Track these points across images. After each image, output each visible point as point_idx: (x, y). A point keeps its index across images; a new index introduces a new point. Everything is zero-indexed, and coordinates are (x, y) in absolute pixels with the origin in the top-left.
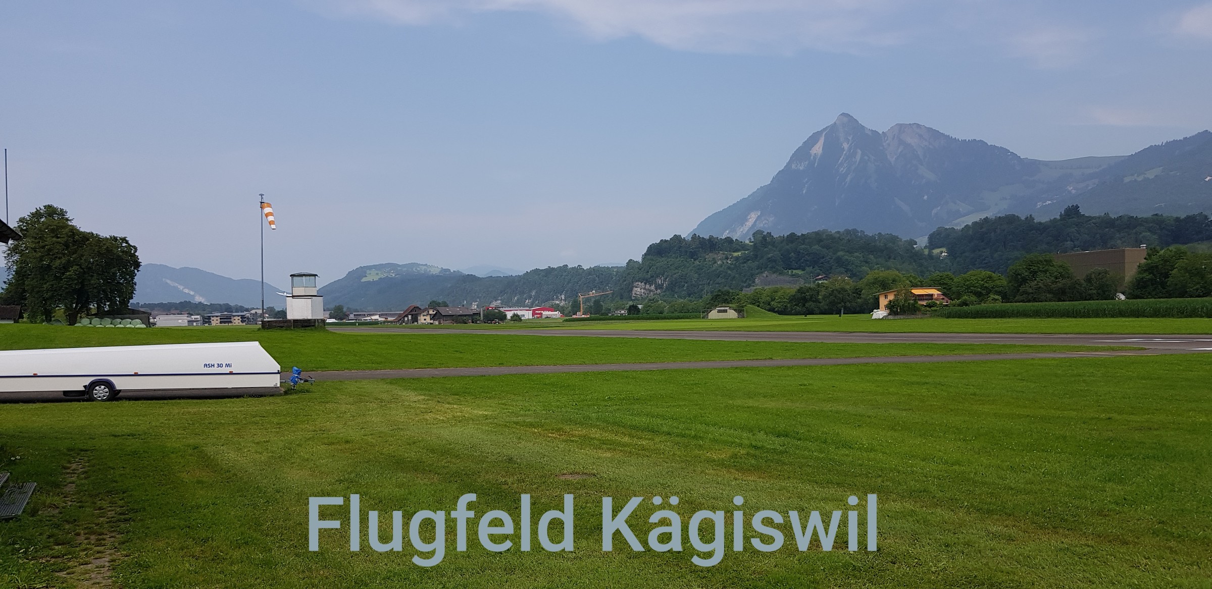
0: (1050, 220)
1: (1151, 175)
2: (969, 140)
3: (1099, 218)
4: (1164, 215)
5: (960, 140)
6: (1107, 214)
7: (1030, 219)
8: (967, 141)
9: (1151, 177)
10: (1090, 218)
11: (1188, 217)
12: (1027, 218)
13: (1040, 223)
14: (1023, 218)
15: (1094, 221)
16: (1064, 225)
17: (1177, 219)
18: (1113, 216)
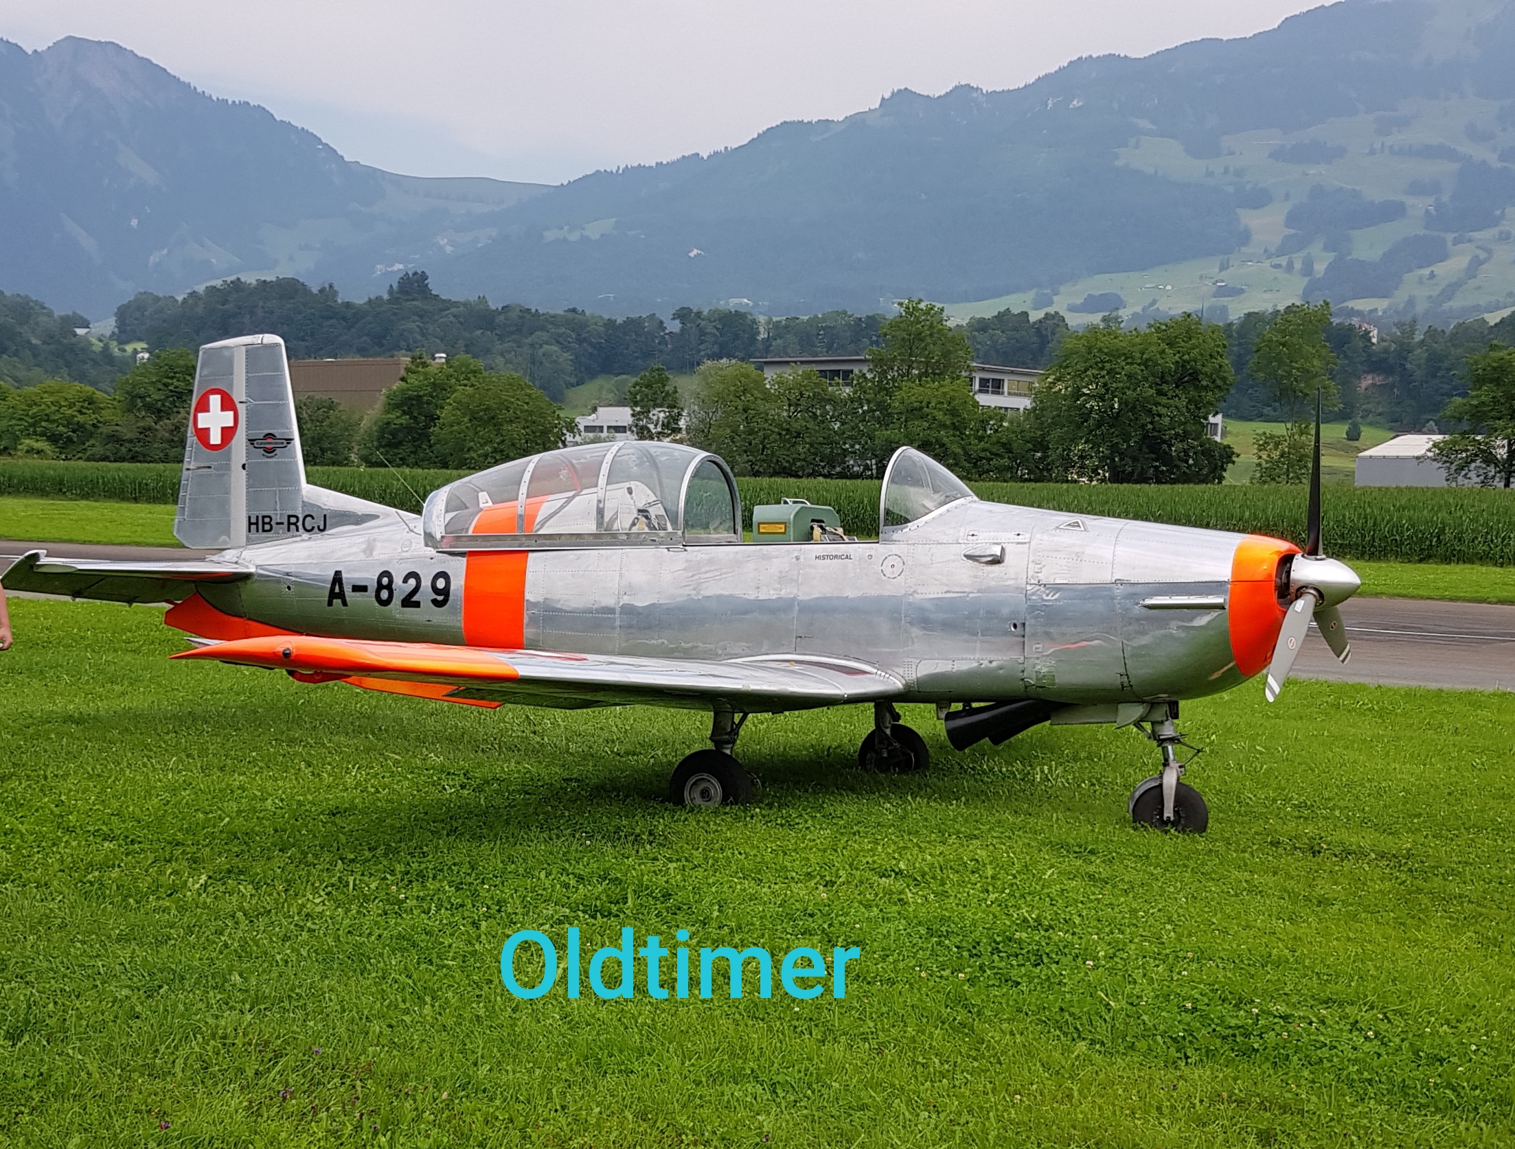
0: (370, 299)
1: (594, 231)
2: (234, 102)
3: (465, 305)
4: (587, 313)
5: (215, 98)
6: (482, 300)
7: (329, 292)
8: (230, 103)
9: (595, 236)
10: (448, 304)
11: (630, 322)
12: (322, 291)
13: (348, 305)
14: (315, 290)
15: (454, 310)
16: (395, 314)
17: (610, 324)
18: (493, 305)
